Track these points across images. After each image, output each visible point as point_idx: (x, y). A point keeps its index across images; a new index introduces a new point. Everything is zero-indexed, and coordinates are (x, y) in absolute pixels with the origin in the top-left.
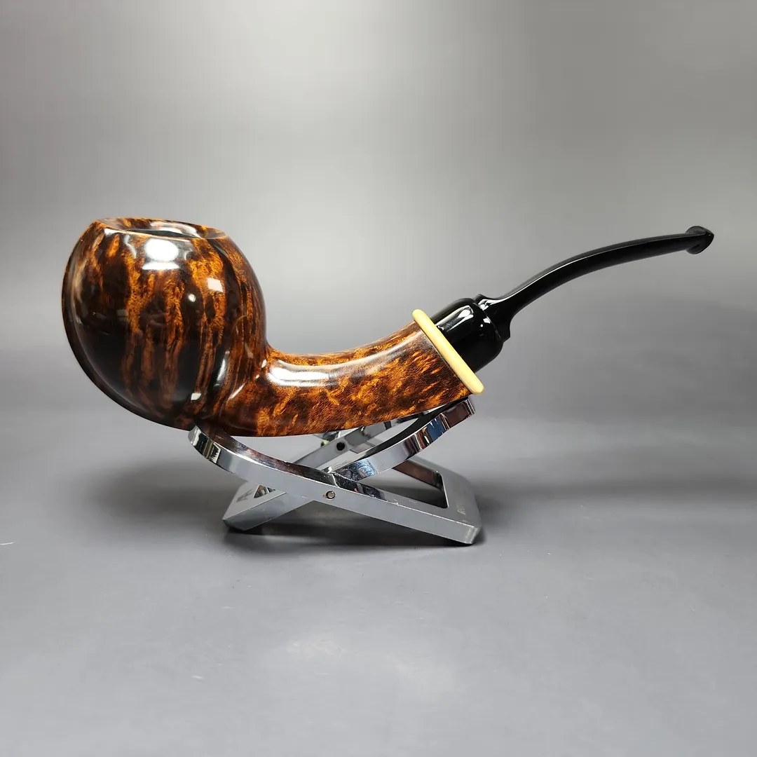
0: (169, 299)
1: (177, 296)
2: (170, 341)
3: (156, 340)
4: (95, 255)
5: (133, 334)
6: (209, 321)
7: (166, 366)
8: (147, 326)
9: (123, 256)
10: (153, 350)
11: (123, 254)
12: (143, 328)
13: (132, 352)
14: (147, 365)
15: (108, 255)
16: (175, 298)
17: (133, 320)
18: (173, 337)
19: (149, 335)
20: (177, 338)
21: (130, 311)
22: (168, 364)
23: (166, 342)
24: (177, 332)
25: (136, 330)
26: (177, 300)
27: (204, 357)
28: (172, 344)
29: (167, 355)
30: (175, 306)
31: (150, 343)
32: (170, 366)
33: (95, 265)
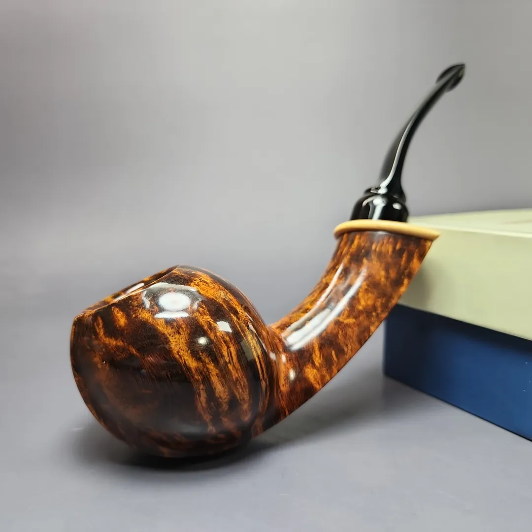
0: (200, 320)
1: (205, 314)
2: (225, 353)
3: (215, 361)
4: (106, 337)
5: (193, 370)
6: (238, 318)
7: (234, 378)
8: (201, 354)
9: (136, 317)
10: (217, 371)
11: (134, 316)
12: (199, 360)
13: (201, 387)
14: (219, 388)
15: (120, 327)
16: (205, 317)
17: (186, 358)
18: (225, 348)
19: (207, 361)
20: (228, 347)
21: (178, 352)
22: (235, 375)
23: (222, 356)
24: (225, 342)
25: (192, 364)
26: (208, 317)
27: (253, 350)
28: (228, 354)
29: (230, 367)
30: (209, 323)
31: (211, 366)
32: (237, 375)
33: (114, 343)
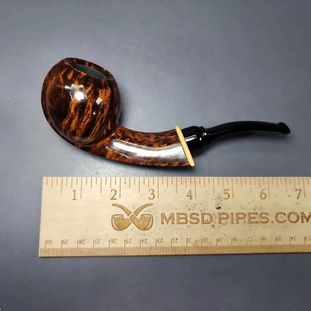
0: (88, 103)
1: (92, 103)
2: (84, 119)
3: (80, 117)
4: (62, 76)
5: (71, 112)
6: (101, 115)
7: (80, 127)
8: (77, 111)
9: (74, 81)
10: (77, 120)
11: (74, 80)
12: (75, 112)
13: (69, 119)
14: (73, 124)
15: (68, 78)
16: (91, 103)
17: (72, 107)
18: (86, 117)
19: (77, 115)
20: (87, 118)
21: (72, 103)
24: (88, 116)
26: (91, 104)
27: (95, 127)
29: (82, 124)
30: (90, 106)
31: (77, 117)
32: (82, 127)
33: (62, 80)
